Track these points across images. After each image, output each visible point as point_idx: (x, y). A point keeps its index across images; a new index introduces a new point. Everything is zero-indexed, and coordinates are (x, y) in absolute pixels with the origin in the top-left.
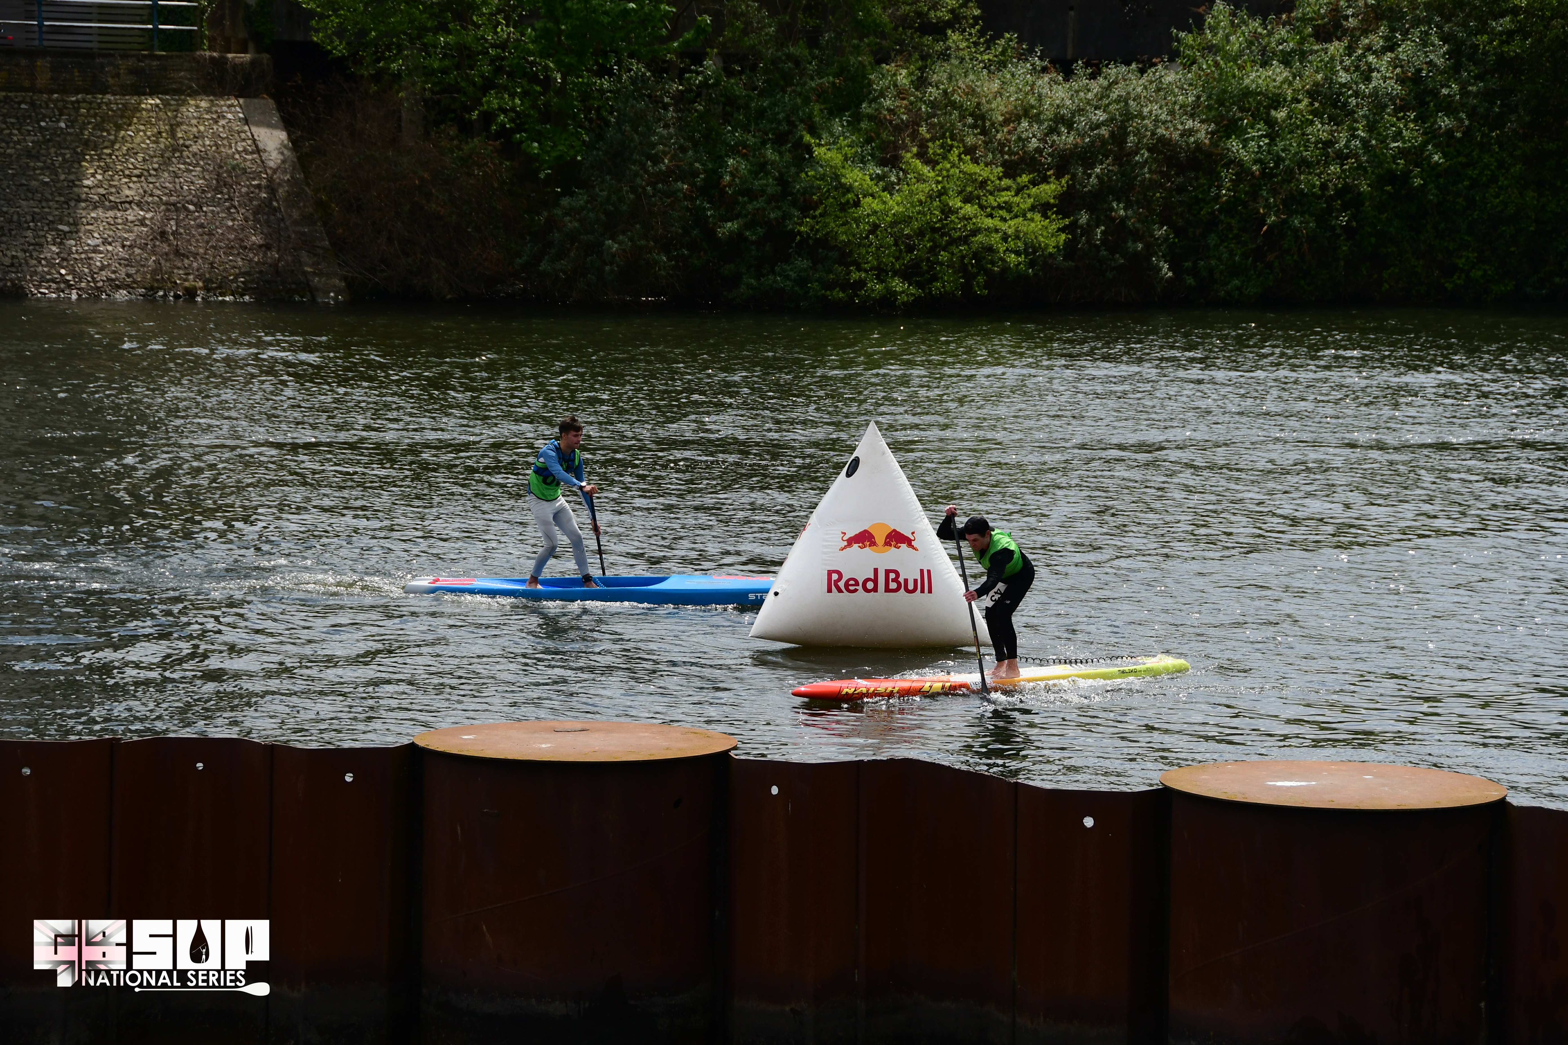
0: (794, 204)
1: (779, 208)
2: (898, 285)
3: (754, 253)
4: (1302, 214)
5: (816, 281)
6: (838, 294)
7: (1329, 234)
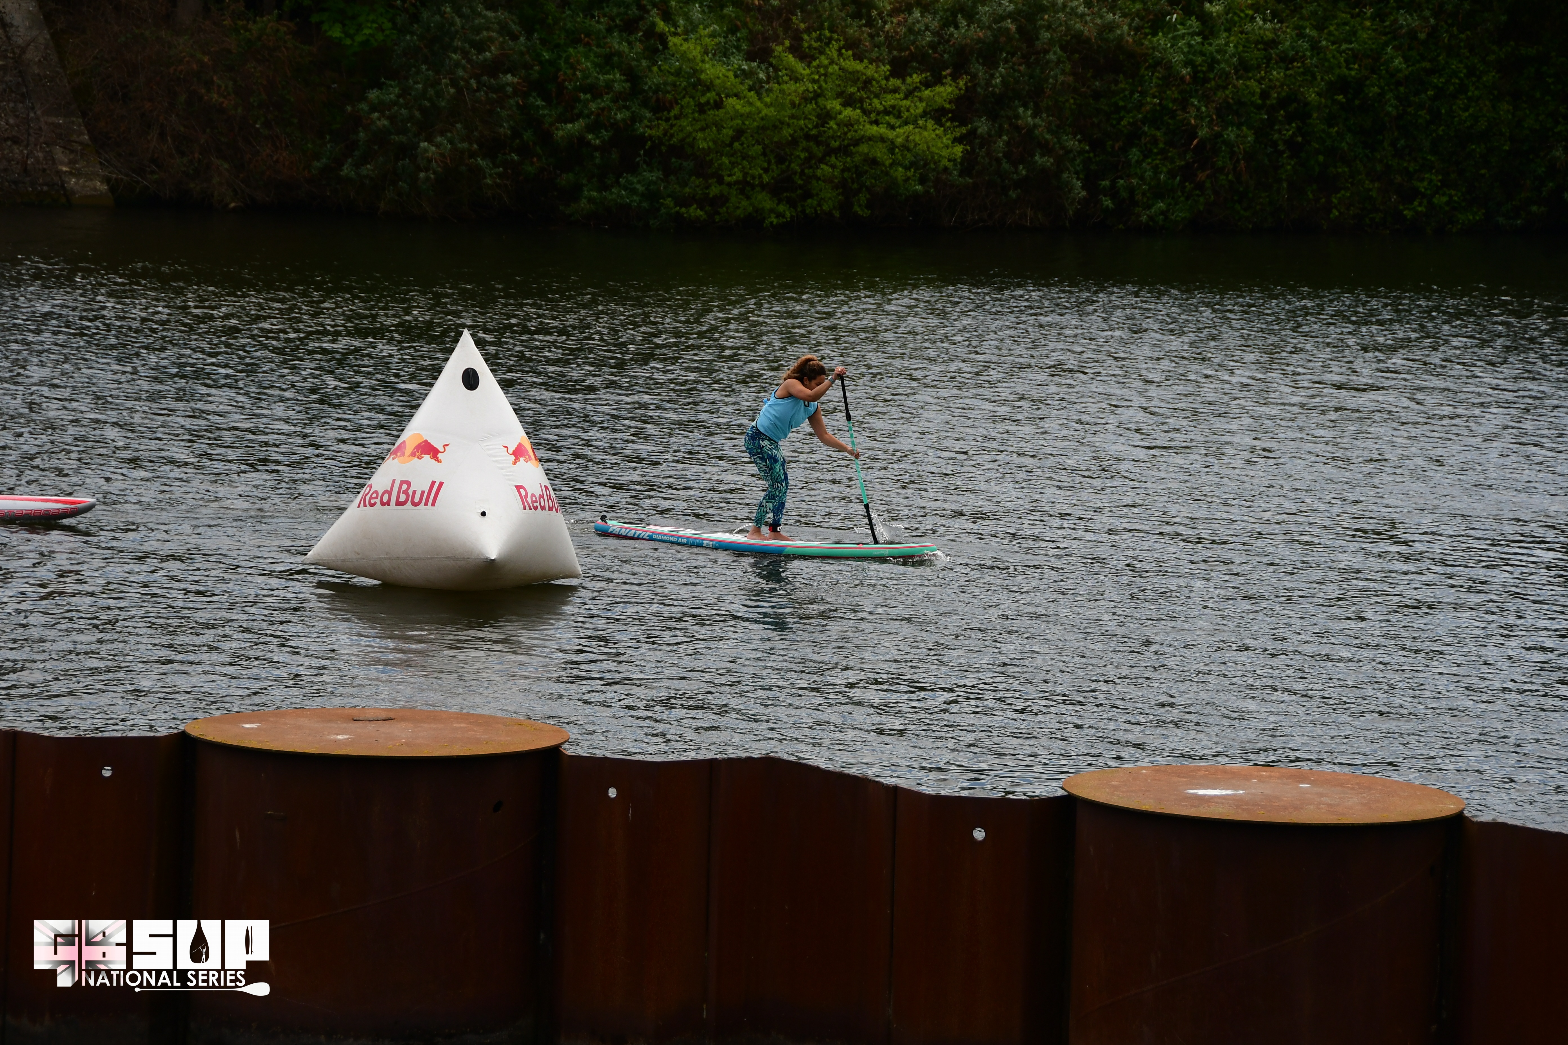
0: (645, 104)
1: (627, 108)
2: (765, 201)
3: (597, 161)
4: (1239, 126)
5: (669, 196)
6: (695, 212)
7: (1269, 150)
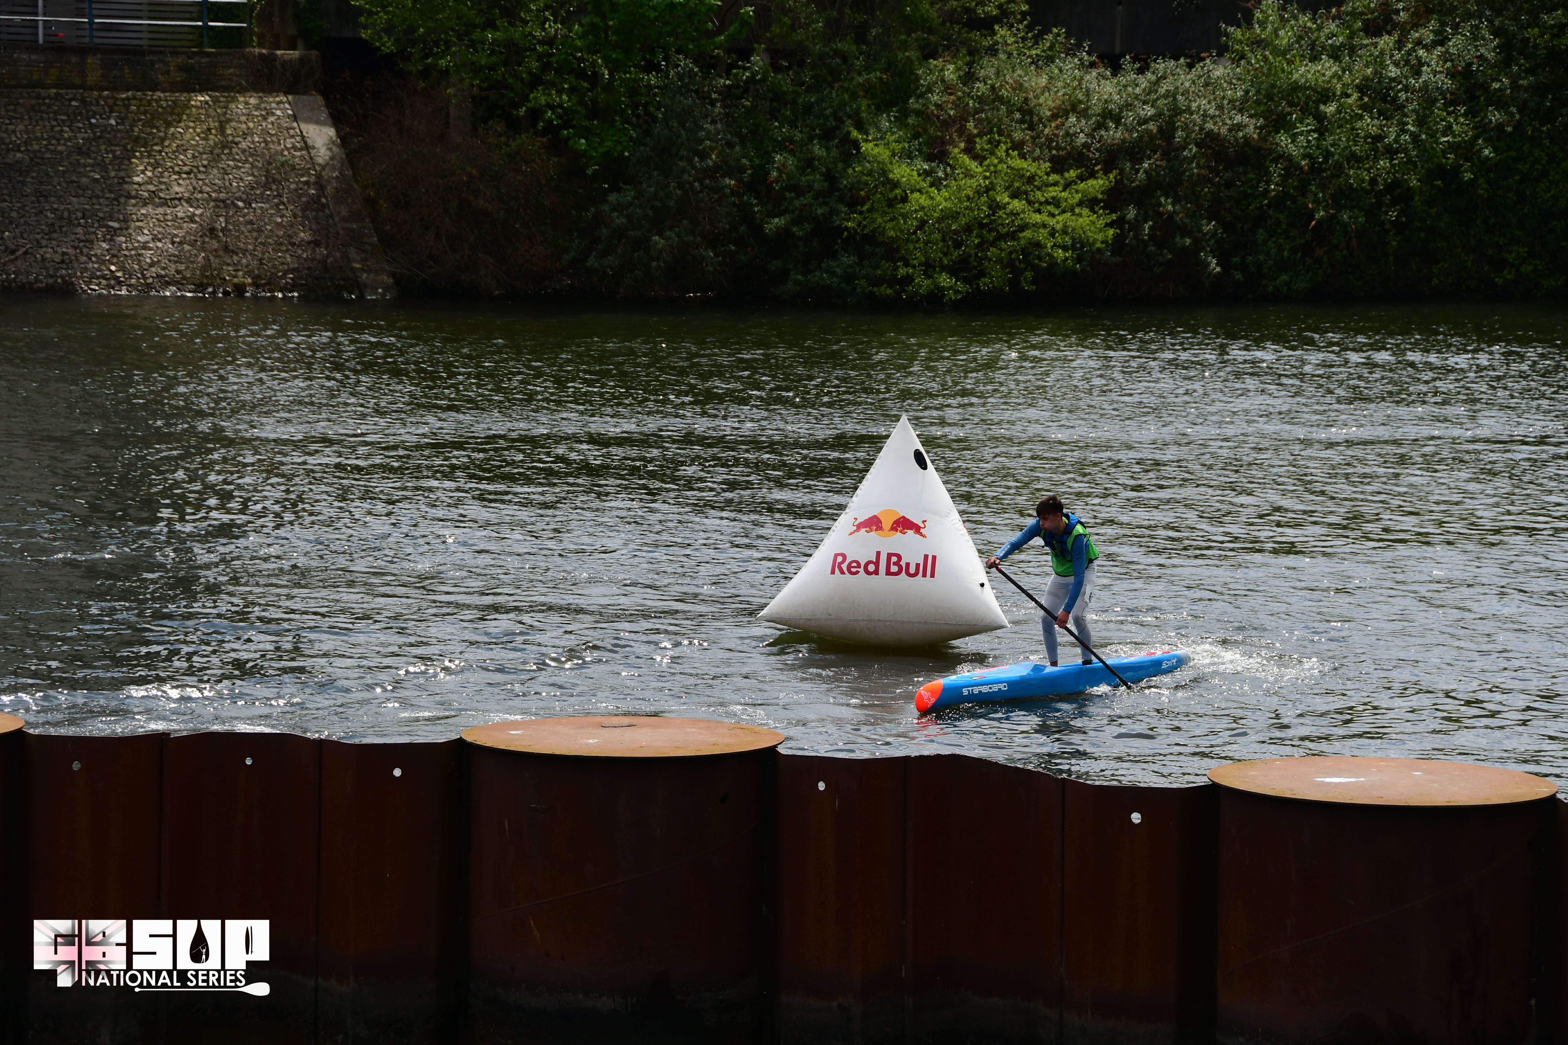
0: (841, 200)
1: (826, 204)
2: (945, 280)
3: (801, 249)
4: (1351, 209)
5: (864, 277)
6: (886, 291)
7: (1377, 229)
